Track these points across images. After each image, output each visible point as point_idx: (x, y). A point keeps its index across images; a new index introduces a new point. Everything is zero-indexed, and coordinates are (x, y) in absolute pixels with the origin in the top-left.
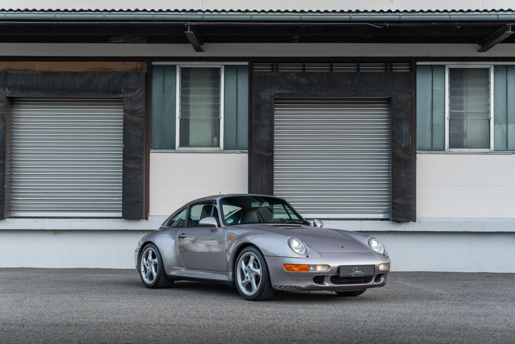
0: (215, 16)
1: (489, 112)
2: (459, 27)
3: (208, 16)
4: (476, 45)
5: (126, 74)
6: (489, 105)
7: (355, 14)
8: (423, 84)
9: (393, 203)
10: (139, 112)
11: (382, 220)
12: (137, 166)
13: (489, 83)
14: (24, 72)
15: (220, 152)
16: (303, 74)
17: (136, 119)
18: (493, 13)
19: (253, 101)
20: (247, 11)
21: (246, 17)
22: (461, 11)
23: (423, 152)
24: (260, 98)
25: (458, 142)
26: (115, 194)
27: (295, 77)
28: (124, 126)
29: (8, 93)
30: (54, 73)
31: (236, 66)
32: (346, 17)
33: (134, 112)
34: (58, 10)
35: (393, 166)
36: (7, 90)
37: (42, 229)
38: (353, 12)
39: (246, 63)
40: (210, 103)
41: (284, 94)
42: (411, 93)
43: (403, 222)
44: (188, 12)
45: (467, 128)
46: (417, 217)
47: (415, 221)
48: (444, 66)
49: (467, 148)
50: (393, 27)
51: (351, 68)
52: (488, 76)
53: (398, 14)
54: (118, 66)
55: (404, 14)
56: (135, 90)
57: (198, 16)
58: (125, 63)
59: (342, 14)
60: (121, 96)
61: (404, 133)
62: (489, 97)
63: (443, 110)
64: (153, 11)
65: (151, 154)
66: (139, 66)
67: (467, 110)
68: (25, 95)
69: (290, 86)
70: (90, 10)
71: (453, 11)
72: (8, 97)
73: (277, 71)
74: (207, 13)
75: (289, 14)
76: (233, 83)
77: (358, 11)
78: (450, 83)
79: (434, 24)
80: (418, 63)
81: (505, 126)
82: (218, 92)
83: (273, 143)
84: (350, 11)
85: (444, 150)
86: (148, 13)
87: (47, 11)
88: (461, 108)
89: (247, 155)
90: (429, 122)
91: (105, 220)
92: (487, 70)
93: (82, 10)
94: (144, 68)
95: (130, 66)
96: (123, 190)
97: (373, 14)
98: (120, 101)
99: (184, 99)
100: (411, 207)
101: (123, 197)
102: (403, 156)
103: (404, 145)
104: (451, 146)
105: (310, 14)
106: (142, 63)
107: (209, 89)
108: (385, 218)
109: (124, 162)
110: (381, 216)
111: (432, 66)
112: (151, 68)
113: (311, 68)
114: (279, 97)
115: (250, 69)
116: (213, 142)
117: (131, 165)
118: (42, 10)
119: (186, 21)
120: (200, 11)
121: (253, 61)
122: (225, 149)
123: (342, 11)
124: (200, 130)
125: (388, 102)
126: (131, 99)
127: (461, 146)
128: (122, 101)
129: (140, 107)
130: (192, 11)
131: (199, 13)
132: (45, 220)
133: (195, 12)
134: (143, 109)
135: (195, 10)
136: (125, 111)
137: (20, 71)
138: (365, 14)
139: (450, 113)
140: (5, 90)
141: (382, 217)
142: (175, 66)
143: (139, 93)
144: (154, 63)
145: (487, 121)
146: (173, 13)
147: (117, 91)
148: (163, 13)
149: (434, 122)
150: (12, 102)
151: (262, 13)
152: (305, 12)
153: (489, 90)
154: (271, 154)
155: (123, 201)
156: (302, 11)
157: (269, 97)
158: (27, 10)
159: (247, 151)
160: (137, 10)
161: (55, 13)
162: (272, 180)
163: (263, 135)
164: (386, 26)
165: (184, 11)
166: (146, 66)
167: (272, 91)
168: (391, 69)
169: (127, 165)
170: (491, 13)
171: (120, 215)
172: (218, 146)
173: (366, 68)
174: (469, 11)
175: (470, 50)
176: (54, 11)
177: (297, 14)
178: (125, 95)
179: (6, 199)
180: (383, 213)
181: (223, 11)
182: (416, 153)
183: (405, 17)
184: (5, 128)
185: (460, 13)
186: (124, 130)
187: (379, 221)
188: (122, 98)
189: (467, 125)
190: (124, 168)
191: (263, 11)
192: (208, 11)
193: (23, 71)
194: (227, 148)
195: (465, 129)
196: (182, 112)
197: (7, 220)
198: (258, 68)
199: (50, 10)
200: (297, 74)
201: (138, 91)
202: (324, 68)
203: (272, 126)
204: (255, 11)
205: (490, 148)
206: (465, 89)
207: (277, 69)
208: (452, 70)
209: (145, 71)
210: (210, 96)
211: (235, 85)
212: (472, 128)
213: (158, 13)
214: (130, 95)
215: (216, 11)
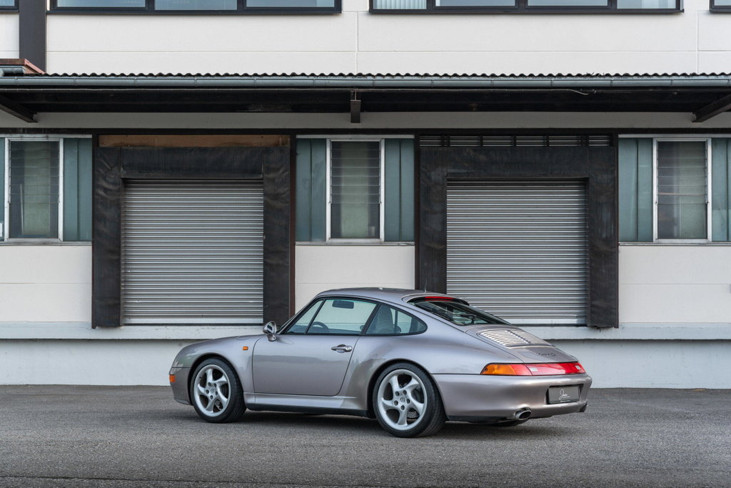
0: (388, 81)
1: (706, 195)
2: (676, 93)
3: (379, 81)
4: (691, 114)
5: (267, 150)
6: (706, 186)
7: (556, 79)
8: (626, 161)
9: (592, 306)
10: (283, 196)
11: (577, 325)
12: (281, 262)
13: (705, 160)
14: (141, 148)
15: (380, 244)
16: (481, 149)
17: (279, 204)
18: (723, 77)
19: (422, 182)
20: (426, 75)
21: (426, 82)
22: (684, 75)
23: (626, 243)
24: (429, 178)
25: (668, 231)
26: (254, 296)
27: (472, 153)
28: (264, 213)
29: (123, 173)
30: (179, 149)
31: (399, 139)
32: (547, 82)
33: (276, 197)
34: (199, 75)
35: (591, 261)
36: (122, 169)
37: (165, 338)
38: (554, 77)
39: (412, 137)
40: (367, 185)
41: (459, 173)
42: (613, 172)
43: (603, 328)
44: (355, 76)
45: (678, 215)
46: (620, 321)
47: (617, 327)
48: (651, 140)
49: (678, 238)
50: (602, 94)
51: (538, 142)
52: (704, 152)
53: (608, 78)
54: (256, 140)
55: (616, 78)
56: (278, 169)
57: (369, 81)
58: (264, 136)
59: (541, 78)
60: (261, 176)
61: (605, 220)
62: (706, 177)
63: (650, 193)
64: (313, 75)
65: (296, 247)
66: (281, 140)
67: (678, 191)
68: (144, 176)
69: (466, 165)
70: (237, 75)
71: (675, 75)
72: (122, 179)
73: (449, 146)
74: (378, 78)
75: (478, 78)
76: (395, 160)
77: (560, 75)
78: (659, 159)
79: (651, 90)
80: (620, 136)
81: (724, 212)
82: (378, 171)
83: (446, 234)
84: (550, 75)
85: (652, 241)
86: (306, 78)
87: (185, 76)
88: (670, 190)
89: (414, 247)
90: (633, 207)
91: (241, 327)
92: (704, 144)
93: (227, 75)
94: (287, 143)
95: (270, 140)
96: (264, 290)
97: (579, 78)
98: (259, 183)
99: (335, 180)
100: (614, 311)
101: (264, 299)
102: (603, 248)
103: (604, 236)
104: (661, 236)
105: (502, 78)
106: (284, 136)
107: (366, 167)
108: (580, 323)
109: (265, 256)
110: (574, 321)
111: (637, 140)
112: (295, 143)
113: (490, 142)
114: (452, 178)
115: (416, 142)
116: (370, 232)
117: (273, 261)
118: (179, 75)
119: (352, 87)
120: (370, 75)
121: (420, 133)
122: (386, 240)
123: (541, 75)
124: (355, 217)
125: (584, 183)
126: (273, 180)
127: (671, 236)
128: (262, 183)
129: (284, 190)
130: (360, 75)
131: (369, 78)
132: (168, 327)
133: (364, 76)
134: (288, 193)
135: (364, 73)
136: (265, 195)
137: (136, 146)
138: (569, 78)
139: (659, 195)
140: (120, 170)
141: (576, 323)
142: (325, 140)
143: (283, 173)
144: (299, 137)
145: (704, 206)
146: (337, 78)
147: (256, 171)
148: (326, 78)
149: (640, 208)
150: (127, 183)
151: (444, 78)
152: (497, 76)
153: (705, 168)
154: (443, 246)
155: (264, 304)
156: (493, 76)
157: (441, 178)
158: (160, 75)
159: (413, 243)
160: (293, 75)
161: (196, 78)
162: (445, 278)
163: (434, 224)
164: (592, 93)
165: (351, 75)
166: (289, 139)
167: (445, 170)
168: (587, 143)
169: (269, 261)
170: (720, 77)
171: (261, 321)
172: (378, 236)
173: (555, 142)
174: (694, 75)
175: (682, 119)
176: (194, 76)
177: (487, 79)
178: (266, 175)
179: (122, 302)
180: (577, 317)
181: (398, 75)
182: (618, 245)
183: (617, 82)
184: (119, 216)
185: (683, 78)
186: (264, 217)
187: (574, 328)
188: (262, 179)
189: (678, 210)
190: (265, 264)
191: (446, 75)
192: (379, 75)
193: (140, 146)
194: (389, 239)
195: (675, 215)
196: (333, 196)
197: (123, 327)
198: (426, 143)
199: (189, 75)
200: (475, 150)
201: (281, 171)
202: (505, 142)
203: (444, 212)
204: (436, 75)
205: (707, 238)
206: (675, 167)
207: (449, 143)
208: (661, 145)
209: (288, 146)
210: (367, 176)
211: (398, 163)
212: (685, 214)
213: (319, 78)
214: (271, 175)
215: (388, 75)
